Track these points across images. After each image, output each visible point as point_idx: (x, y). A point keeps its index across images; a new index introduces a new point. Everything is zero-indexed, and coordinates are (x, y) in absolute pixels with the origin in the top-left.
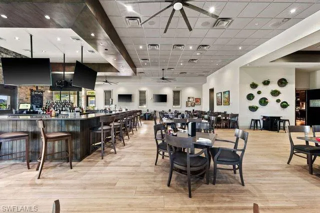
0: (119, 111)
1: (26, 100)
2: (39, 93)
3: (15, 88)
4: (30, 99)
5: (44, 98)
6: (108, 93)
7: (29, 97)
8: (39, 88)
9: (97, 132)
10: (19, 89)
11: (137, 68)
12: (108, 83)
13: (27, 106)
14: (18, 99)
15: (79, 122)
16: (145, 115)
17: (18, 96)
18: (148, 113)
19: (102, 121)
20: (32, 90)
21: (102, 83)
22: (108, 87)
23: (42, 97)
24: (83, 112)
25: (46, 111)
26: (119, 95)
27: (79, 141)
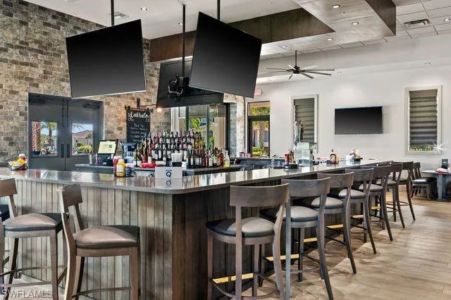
0: (329, 163)
1: (119, 132)
2: (142, 116)
3: (98, 105)
4: (125, 129)
5: (152, 127)
6: (304, 108)
7: (124, 124)
8: (143, 103)
9: (227, 239)
10: (105, 107)
11: (398, 8)
12: (300, 76)
13: (111, 146)
14: (104, 130)
15: (169, 202)
16: (432, 180)
17: (104, 125)
18: (445, 175)
19: (237, 203)
20: (128, 109)
21: (286, 77)
22: (303, 88)
23: (147, 125)
24: (222, 164)
25: (141, 160)
26: (338, 111)
27: (169, 265)
